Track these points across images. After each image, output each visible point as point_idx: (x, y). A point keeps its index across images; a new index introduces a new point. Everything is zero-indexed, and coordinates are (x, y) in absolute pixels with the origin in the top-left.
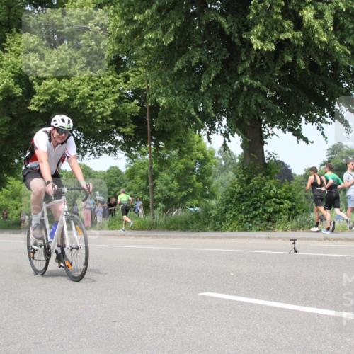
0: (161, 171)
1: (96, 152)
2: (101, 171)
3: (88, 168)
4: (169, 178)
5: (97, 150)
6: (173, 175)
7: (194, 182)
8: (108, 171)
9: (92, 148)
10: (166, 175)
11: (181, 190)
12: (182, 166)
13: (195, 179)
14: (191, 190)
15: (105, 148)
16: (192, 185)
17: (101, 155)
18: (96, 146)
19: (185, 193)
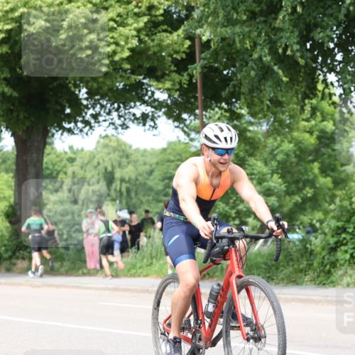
0: (251, 155)
1: (118, 122)
2: (153, 149)
3: (125, 144)
4: (265, 170)
5: (120, 117)
6: (274, 164)
7: (316, 176)
8: (164, 150)
9: (109, 113)
10: (260, 164)
11: (289, 193)
12: (291, 145)
13: (316, 171)
14: (309, 192)
15: (134, 115)
16: (311, 183)
17: (127, 127)
18: (117, 110)
19: (297, 198)
